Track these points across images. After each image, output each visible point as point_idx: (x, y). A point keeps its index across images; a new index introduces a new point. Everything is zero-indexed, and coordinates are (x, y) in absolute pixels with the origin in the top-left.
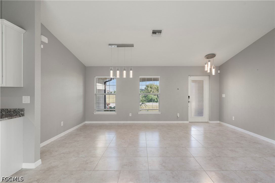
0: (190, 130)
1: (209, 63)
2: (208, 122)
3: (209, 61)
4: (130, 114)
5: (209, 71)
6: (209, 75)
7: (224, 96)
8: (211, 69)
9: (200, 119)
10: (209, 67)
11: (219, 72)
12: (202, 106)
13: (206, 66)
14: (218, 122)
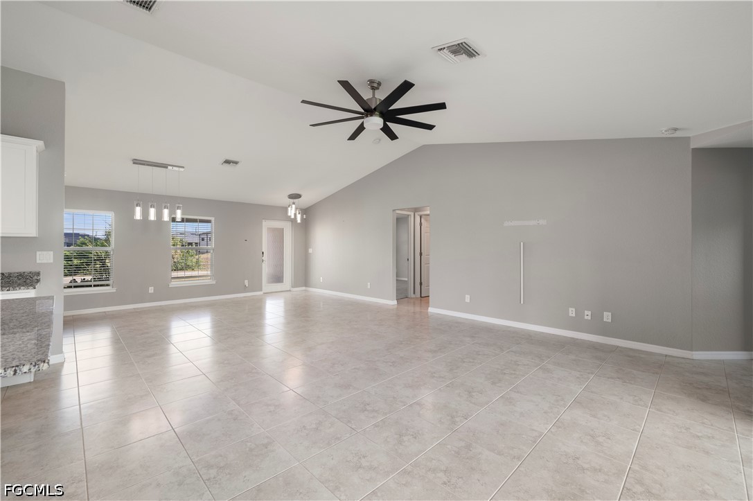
0: (265, 303)
1: (294, 206)
2: (290, 291)
3: (294, 203)
4: (150, 288)
5: (293, 217)
6: (294, 221)
7: (310, 251)
8: (295, 214)
9: (278, 287)
10: (293, 212)
11: (305, 217)
12: (282, 265)
13: (289, 209)
14: (304, 288)
